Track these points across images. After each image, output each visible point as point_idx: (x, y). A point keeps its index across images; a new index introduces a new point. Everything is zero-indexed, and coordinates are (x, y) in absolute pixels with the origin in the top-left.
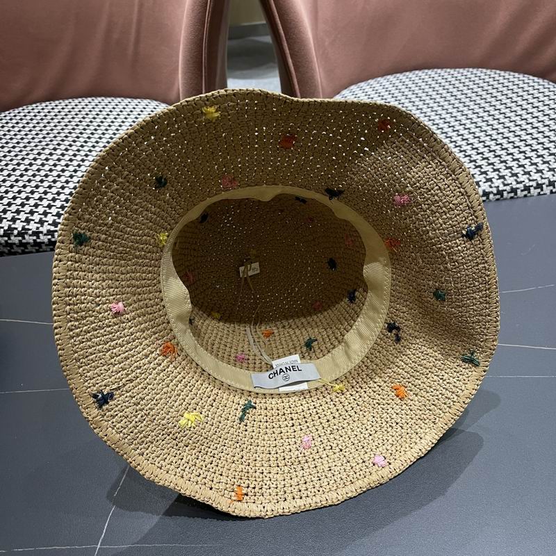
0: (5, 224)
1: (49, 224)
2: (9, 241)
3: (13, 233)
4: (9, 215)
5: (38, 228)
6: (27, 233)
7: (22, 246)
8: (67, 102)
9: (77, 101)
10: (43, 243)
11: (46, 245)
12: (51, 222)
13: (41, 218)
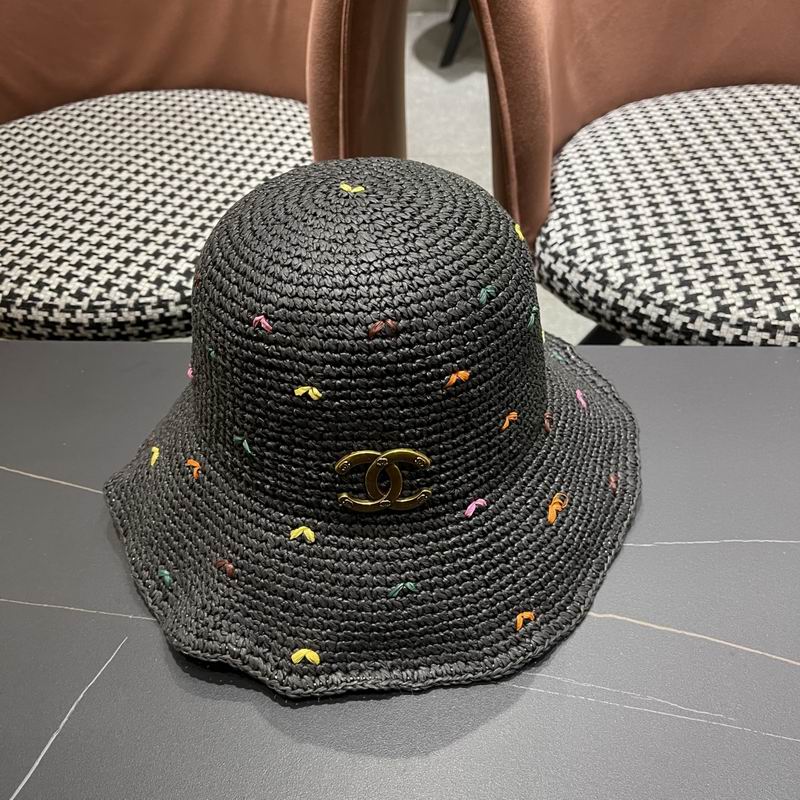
0: (6, 287)
1: (70, 295)
2: (9, 315)
3: (14, 303)
4: (15, 273)
5: (52, 299)
6: (34, 305)
7: (28, 325)
8: (170, 93)
9: (184, 94)
10: (58, 323)
11: (63, 328)
12: (73, 292)
13: (61, 283)
